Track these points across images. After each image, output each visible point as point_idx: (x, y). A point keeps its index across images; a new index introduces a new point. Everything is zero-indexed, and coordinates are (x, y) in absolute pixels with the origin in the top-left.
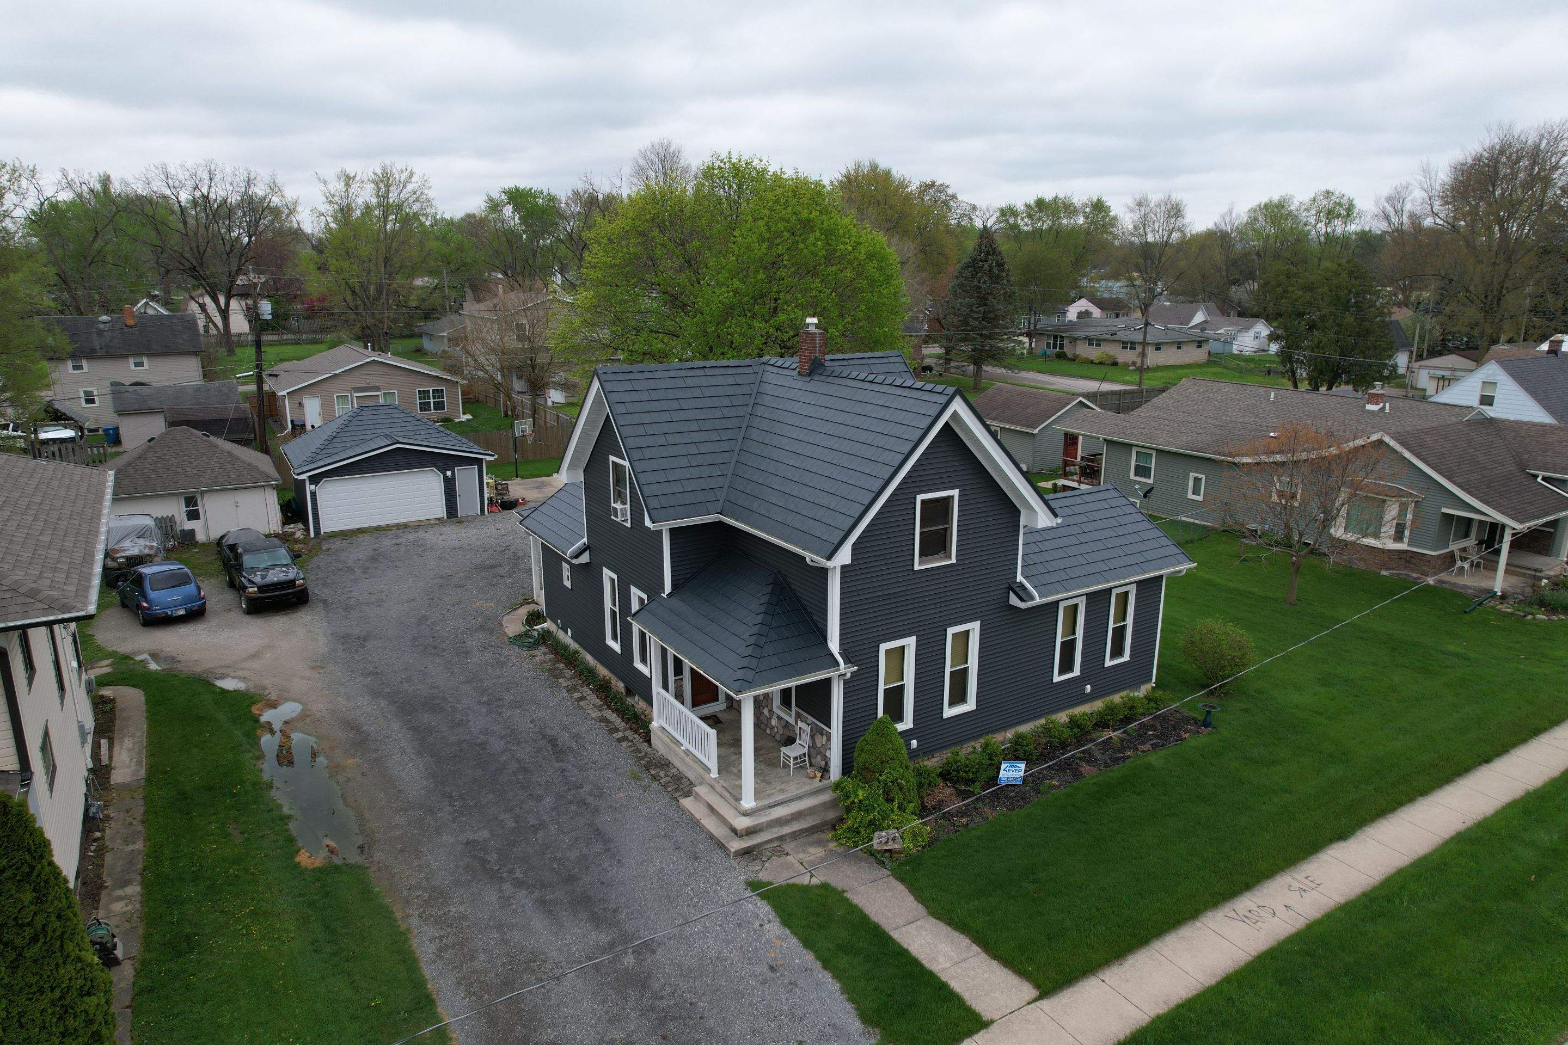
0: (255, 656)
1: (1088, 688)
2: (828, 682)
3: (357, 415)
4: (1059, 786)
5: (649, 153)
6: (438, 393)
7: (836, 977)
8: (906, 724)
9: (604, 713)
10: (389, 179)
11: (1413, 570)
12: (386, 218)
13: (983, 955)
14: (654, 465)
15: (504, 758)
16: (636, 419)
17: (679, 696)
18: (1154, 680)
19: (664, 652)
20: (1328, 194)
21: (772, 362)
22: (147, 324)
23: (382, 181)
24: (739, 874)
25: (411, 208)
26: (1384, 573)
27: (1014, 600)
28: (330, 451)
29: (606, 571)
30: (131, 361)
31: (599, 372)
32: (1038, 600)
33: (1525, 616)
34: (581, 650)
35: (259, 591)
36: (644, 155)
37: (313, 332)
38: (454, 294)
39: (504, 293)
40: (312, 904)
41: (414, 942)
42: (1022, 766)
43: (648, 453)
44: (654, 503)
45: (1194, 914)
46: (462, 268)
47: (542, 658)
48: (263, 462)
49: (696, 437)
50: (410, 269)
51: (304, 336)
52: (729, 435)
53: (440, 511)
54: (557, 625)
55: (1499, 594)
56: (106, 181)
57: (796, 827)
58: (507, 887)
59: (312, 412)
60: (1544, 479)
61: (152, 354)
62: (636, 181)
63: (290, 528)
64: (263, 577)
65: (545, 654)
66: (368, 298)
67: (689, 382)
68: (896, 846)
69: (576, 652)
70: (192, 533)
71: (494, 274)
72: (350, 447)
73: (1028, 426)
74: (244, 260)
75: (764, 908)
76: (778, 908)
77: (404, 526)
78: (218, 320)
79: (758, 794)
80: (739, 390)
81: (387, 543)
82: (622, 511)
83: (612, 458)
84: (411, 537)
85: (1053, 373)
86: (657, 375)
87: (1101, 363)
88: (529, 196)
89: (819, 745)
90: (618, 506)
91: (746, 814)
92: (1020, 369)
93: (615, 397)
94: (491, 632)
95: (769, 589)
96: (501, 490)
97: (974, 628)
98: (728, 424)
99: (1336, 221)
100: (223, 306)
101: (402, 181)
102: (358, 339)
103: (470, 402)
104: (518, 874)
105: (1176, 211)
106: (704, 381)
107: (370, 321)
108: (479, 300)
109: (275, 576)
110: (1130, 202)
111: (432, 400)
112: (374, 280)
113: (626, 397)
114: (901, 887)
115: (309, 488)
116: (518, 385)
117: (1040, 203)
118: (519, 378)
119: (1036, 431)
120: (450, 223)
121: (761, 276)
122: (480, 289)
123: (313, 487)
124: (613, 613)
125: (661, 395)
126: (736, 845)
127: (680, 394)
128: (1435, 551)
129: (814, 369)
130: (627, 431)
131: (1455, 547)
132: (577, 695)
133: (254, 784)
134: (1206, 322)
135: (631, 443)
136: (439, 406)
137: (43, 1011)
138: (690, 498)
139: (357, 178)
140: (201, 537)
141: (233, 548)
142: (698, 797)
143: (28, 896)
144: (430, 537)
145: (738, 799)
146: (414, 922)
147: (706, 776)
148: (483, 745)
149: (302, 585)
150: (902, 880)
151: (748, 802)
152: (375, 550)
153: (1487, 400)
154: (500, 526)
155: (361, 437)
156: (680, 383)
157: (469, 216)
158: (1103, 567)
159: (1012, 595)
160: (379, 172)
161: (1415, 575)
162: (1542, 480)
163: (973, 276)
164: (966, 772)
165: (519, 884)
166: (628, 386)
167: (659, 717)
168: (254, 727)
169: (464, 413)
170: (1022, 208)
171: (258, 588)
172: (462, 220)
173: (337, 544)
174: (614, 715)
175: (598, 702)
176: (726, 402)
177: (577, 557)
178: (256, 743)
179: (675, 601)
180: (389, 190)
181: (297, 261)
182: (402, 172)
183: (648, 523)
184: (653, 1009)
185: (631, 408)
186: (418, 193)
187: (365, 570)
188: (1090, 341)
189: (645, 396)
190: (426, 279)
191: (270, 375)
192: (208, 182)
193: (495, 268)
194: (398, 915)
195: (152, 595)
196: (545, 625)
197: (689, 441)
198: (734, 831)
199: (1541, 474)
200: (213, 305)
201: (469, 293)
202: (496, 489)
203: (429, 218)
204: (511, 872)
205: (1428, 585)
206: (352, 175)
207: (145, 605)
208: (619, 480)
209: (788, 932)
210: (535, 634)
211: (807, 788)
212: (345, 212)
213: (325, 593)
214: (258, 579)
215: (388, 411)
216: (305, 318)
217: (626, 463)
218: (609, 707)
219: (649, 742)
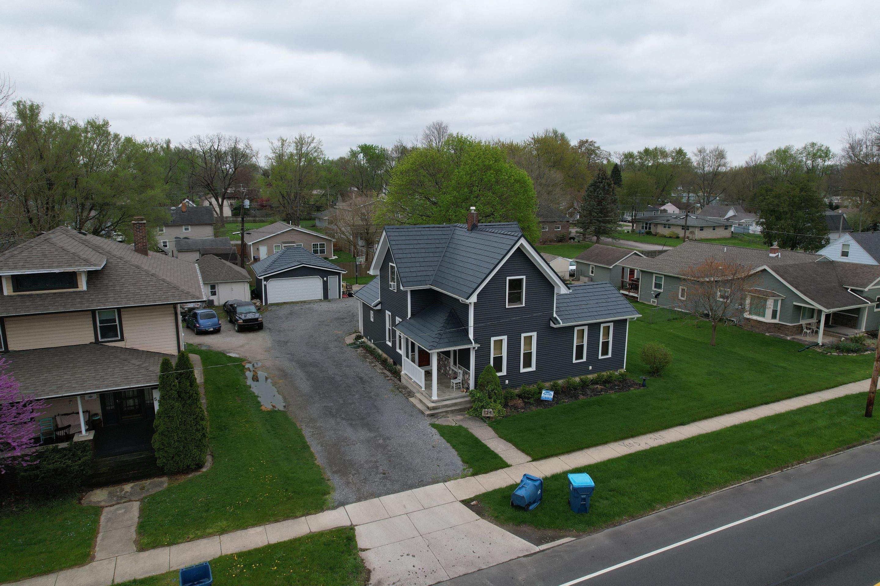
0: (242, 346)
1: (590, 368)
2: (469, 349)
3: (286, 251)
4: (567, 402)
5: (431, 128)
6: (322, 245)
7: (457, 451)
8: (504, 372)
9: (383, 371)
10: (302, 141)
11: (781, 333)
12: (300, 160)
13: (516, 449)
14: (405, 265)
15: (341, 382)
16: (399, 247)
17: (413, 361)
18: (625, 368)
19: (407, 340)
20: (813, 145)
21: (458, 226)
22: (190, 210)
23: (299, 142)
24: (429, 421)
25: (312, 155)
26: (767, 334)
27: (552, 325)
28: (272, 267)
29: (387, 312)
30: (184, 228)
31: (385, 228)
32: (562, 324)
33: (827, 353)
34: (377, 348)
35: (243, 322)
36: (429, 129)
37: (262, 217)
38: (332, 198)
39: (355, 198)
40: (267, 420)
41: (303, 432)
42: (552, 393)
43: (403, 261)
44: (404, 280)
45: (606, 443)
46: (337, 185)
47: (360, 352)
48: (244, 272)
49: (423, 255)
50: (311, 185)
51: (257, 219)
52: (438, 254)
53: (320, 296)
54: (368, 339)
55: (821, 344)
56: (168, 142)
57: (453, 408)
58: (339, 420)
59: (263, 252)
60: (852, 290)
61: (192, 225)
62: (424, 142)
63: (255, 301)
64: (245, 316)
65: (361, 350)
66: (290, 200)
67: (423, 233)
68: (491, 415)
69: (374, 349)
70: (212, 301)
71: (352, 188)
72: (282, 266)
73: (607, 265)
74: (231, 181)
75: (434, 431)
76: (439, 431)
77: (304, 302)
78: (218, 210)
79: (438, 395)
80: (443, 237)
81: (296, 308)
82: (393, 286)
83: (390, 264)
84: (307, 306)
85: (642, 242)
86: (410, 230)
87: (670, 237)
88: (371, 149)
89: (466, 379)
90: (392, 283)
91: (433, 402)
92: (619, 239)
93: (391, 238)
94: (340, 342)
95: (447, 315)
96: (349, 287)
97: (534, 335)
98: (438, 250)
99: (819, 159)
100: (220, 203)
101: (309, 142)
102: (284, 220)
103: (337, 250)
104: (343, 416)
105: (721, 155)
106: (429, 233)
107: (290, 211)
108: (344, 201)
109: (250, 316)
110: (696, 151)
111: (319, 249)
112: (294, 191)
113: (396, 238)
114: (490, 429)
115: (264, 283)
116: (361, 243)
117: (647, 151)
118: (361, 239)
119: (611, 267)
120: (332, 162)
121: (466, 190)
122: (344, 195)
123: (265, 282)
124: (389, 329)
125: (411, 238)
126: (428, 412)
127: (418, 238)
128: (791, 323)
129: (473, 228)
130: (395, 252)
131: (803, 322)
132: (373, 365)
133: (244, 386)
134: (735, 216)
135: (397, 256)
136: (322, 252)
137: (191, 421)
138: (419, 279)
139: (287, 141)
140: (216, 303)
141: (231, 305)
142: (416, 397)
143: (188, 384)
144: (316, 306)
145: (431, 397)
146: (304, 427)
147: (420, 390)
148: (333, 378)
149: (261, 320)
150: (491, 427)
151: (435, 397)
152: (291, 311)
153: (845, 254)
154: (347, 303)
155: (287, 262)
156: (419, 233)
157: (341, 158)
158: (596, 314)
159: (551, 322)
160: (298, 138)
161: (782, 336)
162: (851, 291)
163: (595, 191)
164: (528, 394)
165: (343, 419)
166: (397, 234)
167: (404, 370)
168: (243, 369)
169: (334, 256)
170: (636, 154)
171: (243, 320)
172: (338, 160)
173: (274, 308)
174: (388, 372)
175: (382, 367)
176: (438, 241)
177: (376, 306)
178: (244, 374)
179: (412, 321)
180: (302, 147)
181: (255, 181)
182: (309, 137)
183: (402, 288)
184: (387, 454)
185: (397, 242)
186: (317, 148)
187: (287, 318)
188: (665, 226)
189: (404, 238)
190: (319, 190)
191: (247, 233)
192: (217, 143)
193: (353, 185)
194: (298, 425)
195: (201, 321)
196: (363, 340)
197: (421, 256)
198: (428, 408)
199: (850, 287)
200: (216, 202)
201: (340, 198)
202: (347, 288)
203: (321, 160)
204: (340, 415)
205: (787, 340)
206: (285, 139)
207: (198, 325)
208: (393, 273)
209: (442, 438)
210: (358, 343)
211: (460, 395)
212: (280, 157)
213: (270, 326)
214: (243, 317)
215: (299, 250)
216: (258, 210)
217: (394, 265)
218: (386, 369)
219: (400, 381)
